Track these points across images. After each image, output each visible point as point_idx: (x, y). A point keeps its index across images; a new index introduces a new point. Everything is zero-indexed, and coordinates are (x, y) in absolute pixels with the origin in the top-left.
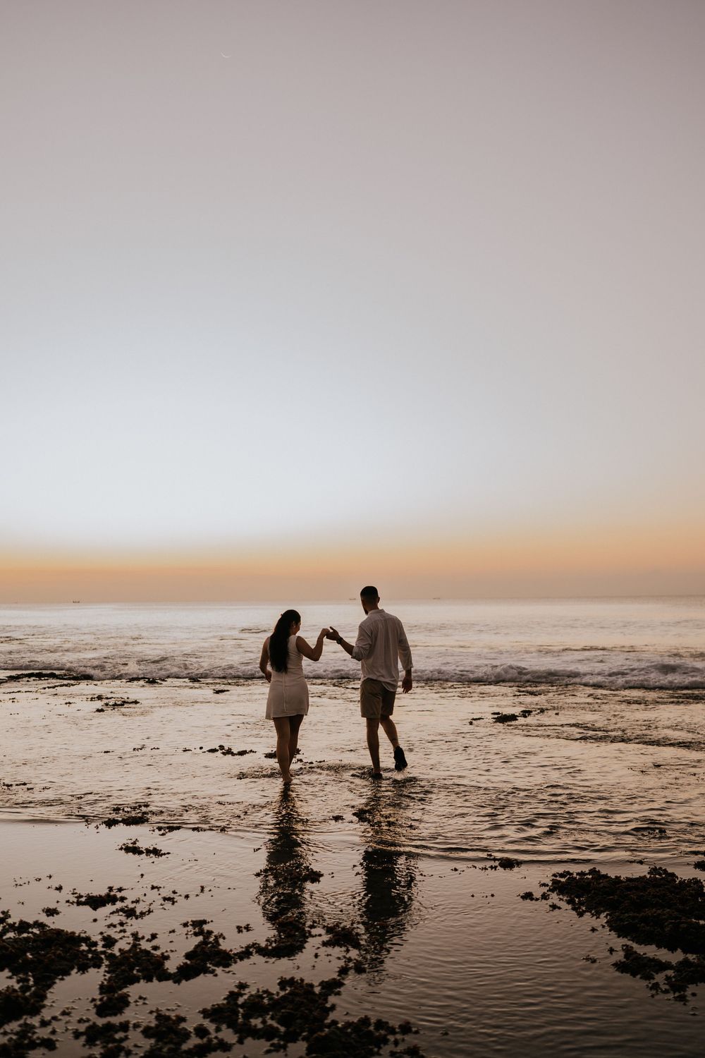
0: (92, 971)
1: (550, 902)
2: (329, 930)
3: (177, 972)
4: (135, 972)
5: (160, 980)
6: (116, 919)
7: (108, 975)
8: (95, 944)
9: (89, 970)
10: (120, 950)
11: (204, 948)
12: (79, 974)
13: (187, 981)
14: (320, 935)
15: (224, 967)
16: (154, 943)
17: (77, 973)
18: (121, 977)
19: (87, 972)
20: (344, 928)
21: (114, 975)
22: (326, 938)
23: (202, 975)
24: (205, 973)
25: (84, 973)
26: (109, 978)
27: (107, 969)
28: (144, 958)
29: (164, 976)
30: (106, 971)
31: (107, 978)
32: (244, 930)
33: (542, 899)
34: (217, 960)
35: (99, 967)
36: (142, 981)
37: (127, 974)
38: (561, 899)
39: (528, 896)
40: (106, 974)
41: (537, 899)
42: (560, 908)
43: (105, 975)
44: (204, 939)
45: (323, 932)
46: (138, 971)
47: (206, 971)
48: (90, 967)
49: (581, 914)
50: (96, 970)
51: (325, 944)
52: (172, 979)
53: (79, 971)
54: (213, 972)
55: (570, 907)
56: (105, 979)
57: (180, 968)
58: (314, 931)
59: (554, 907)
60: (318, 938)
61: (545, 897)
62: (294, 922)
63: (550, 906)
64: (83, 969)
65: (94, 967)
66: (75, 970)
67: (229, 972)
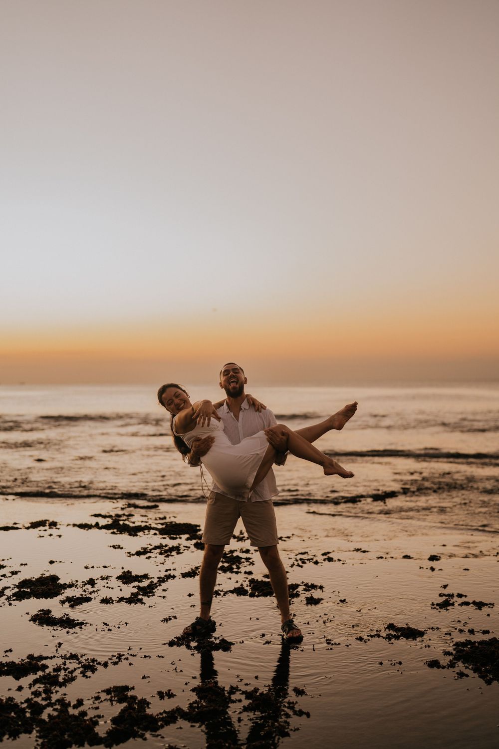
0: (23, 736)
1: (457, 670)
2: (248, 695)
3: (107, 736)
4: (66, 737)
5: (91, 745)
6: (40, 687)
7: (40, 741)
8: (23, 711)
9: (20, 735)
10: (49, 715)
11: (131, 712)
12: (10, 739)
13: (117, 745)
14: (240, 701)
15: (151, 731)
16: (81, 709)
17: (8, 739)
18: (53, 742)
19: (19, 737)
20: (262, 694)
21: (46, 740)
22: (246, 702)
23: (131, 739)
24: (134, 738)
25: (15, 739)
26: (42, 743)
27: (38, 734)
28: (73, 723)
29: (95, 740)
30: (37, 737)
31: (39, 743)
32: (166, 698)
33: (448, 667)
34: (144, 724)
35: (30, 733)
36: (74, 745)
37: (59, 739)
38: (467, 668)
39: (434, 664)
40: (38, 739)
41: (444, 667)
42: (467, 676)
43: (37, 741)
44: (129, 705)
45: (243, 697)
46: (69, 736)
47: (135, 735)
48: (21, 733)
49: (489, 682)
50: (28, 735)
51: (246, 709)
52: (104, 743)
53: (10, 737)
54: (142, 736)
55: (476, 675)
56: (38, 745)
57: (109, 733)
58: (233, 697)
59: (461, 675)
60: (238, 703)
61: (452, 665)
62: (214, 688)
63: (457, 673)
64: (14, 735)
65: (25, 733)
66: (7, 736)
67: (158, 736)
